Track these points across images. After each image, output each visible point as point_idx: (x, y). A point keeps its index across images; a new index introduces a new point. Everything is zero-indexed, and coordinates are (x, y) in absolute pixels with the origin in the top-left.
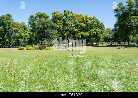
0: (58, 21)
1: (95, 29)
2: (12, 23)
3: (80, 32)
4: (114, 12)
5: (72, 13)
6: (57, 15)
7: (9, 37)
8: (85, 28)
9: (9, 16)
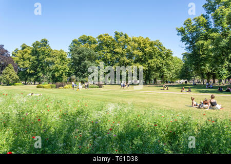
0: (105, 47)
1: (155, 60)
2: (47, 52)
3: (132, 64)
4: (178, 34)
5: (125, 35)
6: (104, 39)
7: (43, 70)
8: (142, 58)
9: (45, 42)
